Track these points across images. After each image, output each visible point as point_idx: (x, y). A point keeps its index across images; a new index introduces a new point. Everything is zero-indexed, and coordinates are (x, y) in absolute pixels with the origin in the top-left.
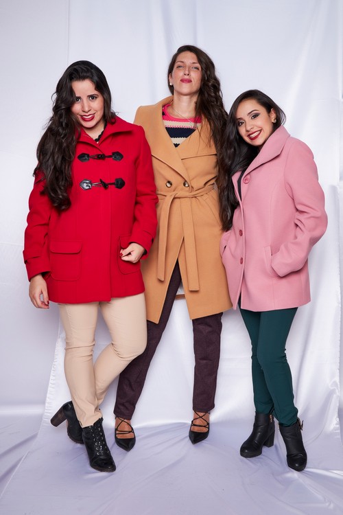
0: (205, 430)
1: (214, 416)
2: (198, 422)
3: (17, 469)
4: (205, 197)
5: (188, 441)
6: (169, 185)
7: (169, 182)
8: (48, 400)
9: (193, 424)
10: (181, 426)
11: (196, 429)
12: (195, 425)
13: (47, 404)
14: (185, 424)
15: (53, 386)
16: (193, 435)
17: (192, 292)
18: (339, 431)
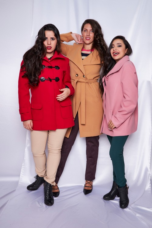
0: (90, 189)
1: (95, 183)
2: (87, 185)
3: (6, 205)
4: (93, 84)
5: (83, 193)
6: (77, 76)
7: (77, 75)
8: (21, 175)
9: (85, 186)
10: (80, 187)
11: (87, 188)
12: (86, 186)
13: (20, 177)
14: (82, 186)
15: (23, 168)
16: (85, 191)
17: (82, 124)
18: (150, 190)
